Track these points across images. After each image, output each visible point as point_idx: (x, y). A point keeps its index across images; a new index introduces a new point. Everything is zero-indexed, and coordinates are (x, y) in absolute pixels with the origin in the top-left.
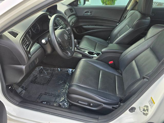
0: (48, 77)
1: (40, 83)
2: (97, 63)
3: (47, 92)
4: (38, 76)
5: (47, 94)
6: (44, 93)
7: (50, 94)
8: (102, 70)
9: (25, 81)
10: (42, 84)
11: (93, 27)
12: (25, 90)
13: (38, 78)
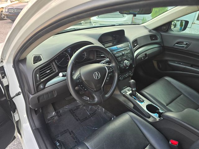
0: (88, 113)
1: (76, 116)
2: (149, 130)
3: (74, 131)
4: (80, 107)
5: (72, 134)
6: (70, 131)
7: (74, 136)
8: (151, 145)
9: (65, 107)
10: (77, 118)
11: (187, 67)
12: (59, 117)
13: (79, 109)
